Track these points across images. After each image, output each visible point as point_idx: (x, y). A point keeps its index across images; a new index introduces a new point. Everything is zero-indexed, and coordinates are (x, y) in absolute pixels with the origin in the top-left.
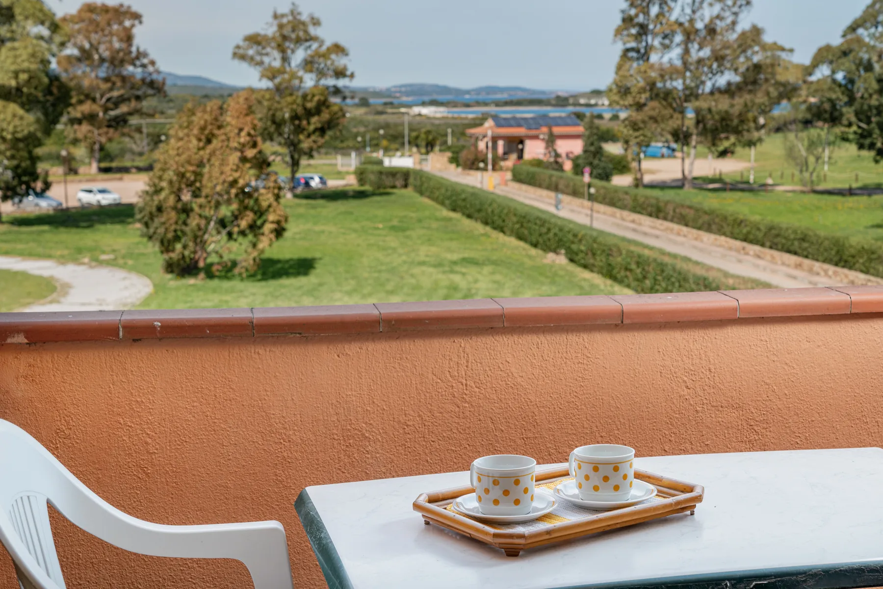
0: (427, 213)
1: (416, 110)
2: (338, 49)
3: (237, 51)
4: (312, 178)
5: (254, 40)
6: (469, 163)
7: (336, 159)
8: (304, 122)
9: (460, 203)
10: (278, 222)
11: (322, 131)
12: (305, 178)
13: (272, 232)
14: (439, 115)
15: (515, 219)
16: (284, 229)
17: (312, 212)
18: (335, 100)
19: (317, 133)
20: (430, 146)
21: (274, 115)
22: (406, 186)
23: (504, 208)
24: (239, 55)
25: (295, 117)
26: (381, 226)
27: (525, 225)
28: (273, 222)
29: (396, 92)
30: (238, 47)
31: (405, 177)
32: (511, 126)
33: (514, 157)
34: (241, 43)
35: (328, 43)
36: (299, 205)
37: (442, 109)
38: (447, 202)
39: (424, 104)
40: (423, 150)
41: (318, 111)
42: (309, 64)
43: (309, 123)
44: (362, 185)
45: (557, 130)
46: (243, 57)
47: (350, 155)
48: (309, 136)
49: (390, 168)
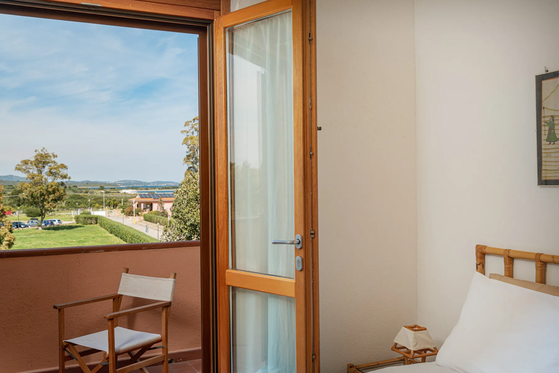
0: (100, 235)
1: (123, 191)
2: (64, 167)
3: (17, 167)
4: (55, 221)
5: (26, 162)
6: (128, 213)
7: (71, 212)
8: (46, 197)
9: (114, 230)
10: (9, 241)
11: (55, 200)
12: (51, 221)
13: (6, 245)
14: (133, 193)
15: (130, 236)
16: (13, 244)
17: (47, 235)
18: (61, 188)
19: (53, 201)
20: (115, 206)
21: (32, 194)
22: (96, 223)
23: (126, 232)
24: (18, 169)
25: (42, 195)
26: (74, 241)
27: (133, 239)
28: (7, 241)
29: (119, 184)
30: (19, 165)
31: (96, 219)
32: (146, 198)
33: (148, 210)
34: (20, 164)
35: (59, 164)
36: (43, 233)
37: (134, 191)
38: (109, 229)
39: (128, 188)
40: (112, 208)
41: (54, 192)
42: (51, 173)
43: (49, 198)
44: (78, 223)
45: (164, 199)
46: (19, 169)
47: (77, 210)
48: (49, 203)
49: (93, 215)
